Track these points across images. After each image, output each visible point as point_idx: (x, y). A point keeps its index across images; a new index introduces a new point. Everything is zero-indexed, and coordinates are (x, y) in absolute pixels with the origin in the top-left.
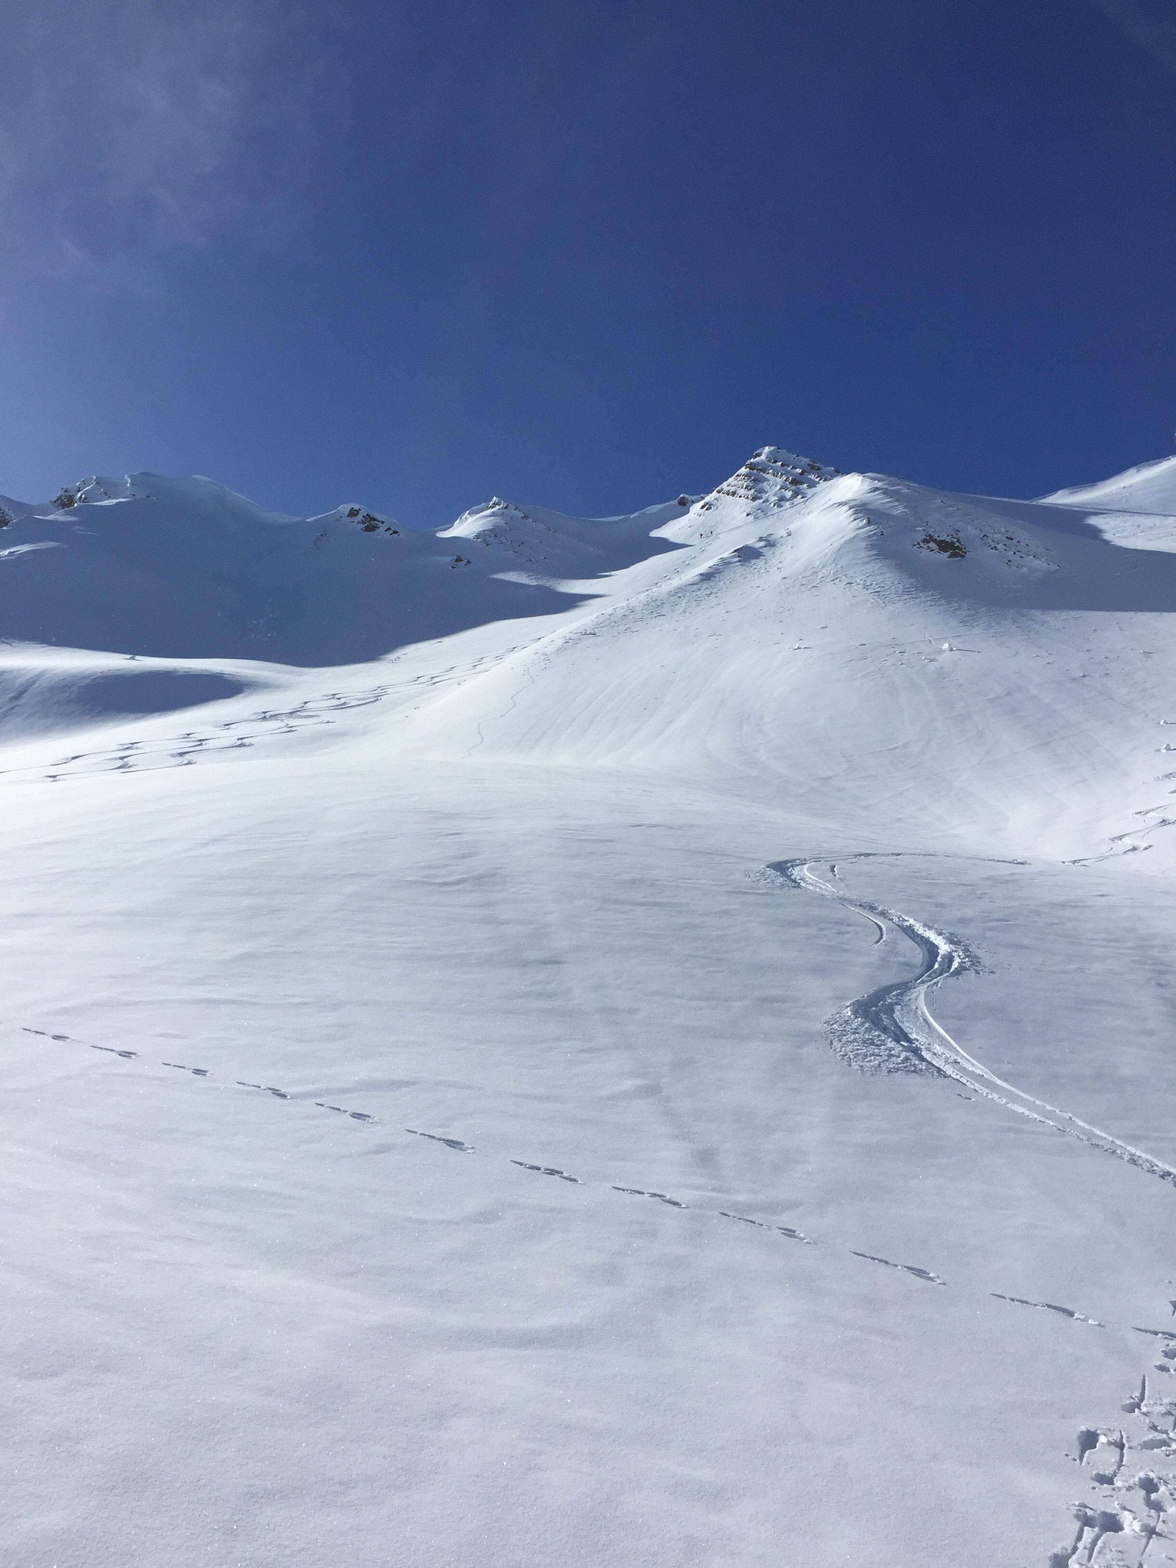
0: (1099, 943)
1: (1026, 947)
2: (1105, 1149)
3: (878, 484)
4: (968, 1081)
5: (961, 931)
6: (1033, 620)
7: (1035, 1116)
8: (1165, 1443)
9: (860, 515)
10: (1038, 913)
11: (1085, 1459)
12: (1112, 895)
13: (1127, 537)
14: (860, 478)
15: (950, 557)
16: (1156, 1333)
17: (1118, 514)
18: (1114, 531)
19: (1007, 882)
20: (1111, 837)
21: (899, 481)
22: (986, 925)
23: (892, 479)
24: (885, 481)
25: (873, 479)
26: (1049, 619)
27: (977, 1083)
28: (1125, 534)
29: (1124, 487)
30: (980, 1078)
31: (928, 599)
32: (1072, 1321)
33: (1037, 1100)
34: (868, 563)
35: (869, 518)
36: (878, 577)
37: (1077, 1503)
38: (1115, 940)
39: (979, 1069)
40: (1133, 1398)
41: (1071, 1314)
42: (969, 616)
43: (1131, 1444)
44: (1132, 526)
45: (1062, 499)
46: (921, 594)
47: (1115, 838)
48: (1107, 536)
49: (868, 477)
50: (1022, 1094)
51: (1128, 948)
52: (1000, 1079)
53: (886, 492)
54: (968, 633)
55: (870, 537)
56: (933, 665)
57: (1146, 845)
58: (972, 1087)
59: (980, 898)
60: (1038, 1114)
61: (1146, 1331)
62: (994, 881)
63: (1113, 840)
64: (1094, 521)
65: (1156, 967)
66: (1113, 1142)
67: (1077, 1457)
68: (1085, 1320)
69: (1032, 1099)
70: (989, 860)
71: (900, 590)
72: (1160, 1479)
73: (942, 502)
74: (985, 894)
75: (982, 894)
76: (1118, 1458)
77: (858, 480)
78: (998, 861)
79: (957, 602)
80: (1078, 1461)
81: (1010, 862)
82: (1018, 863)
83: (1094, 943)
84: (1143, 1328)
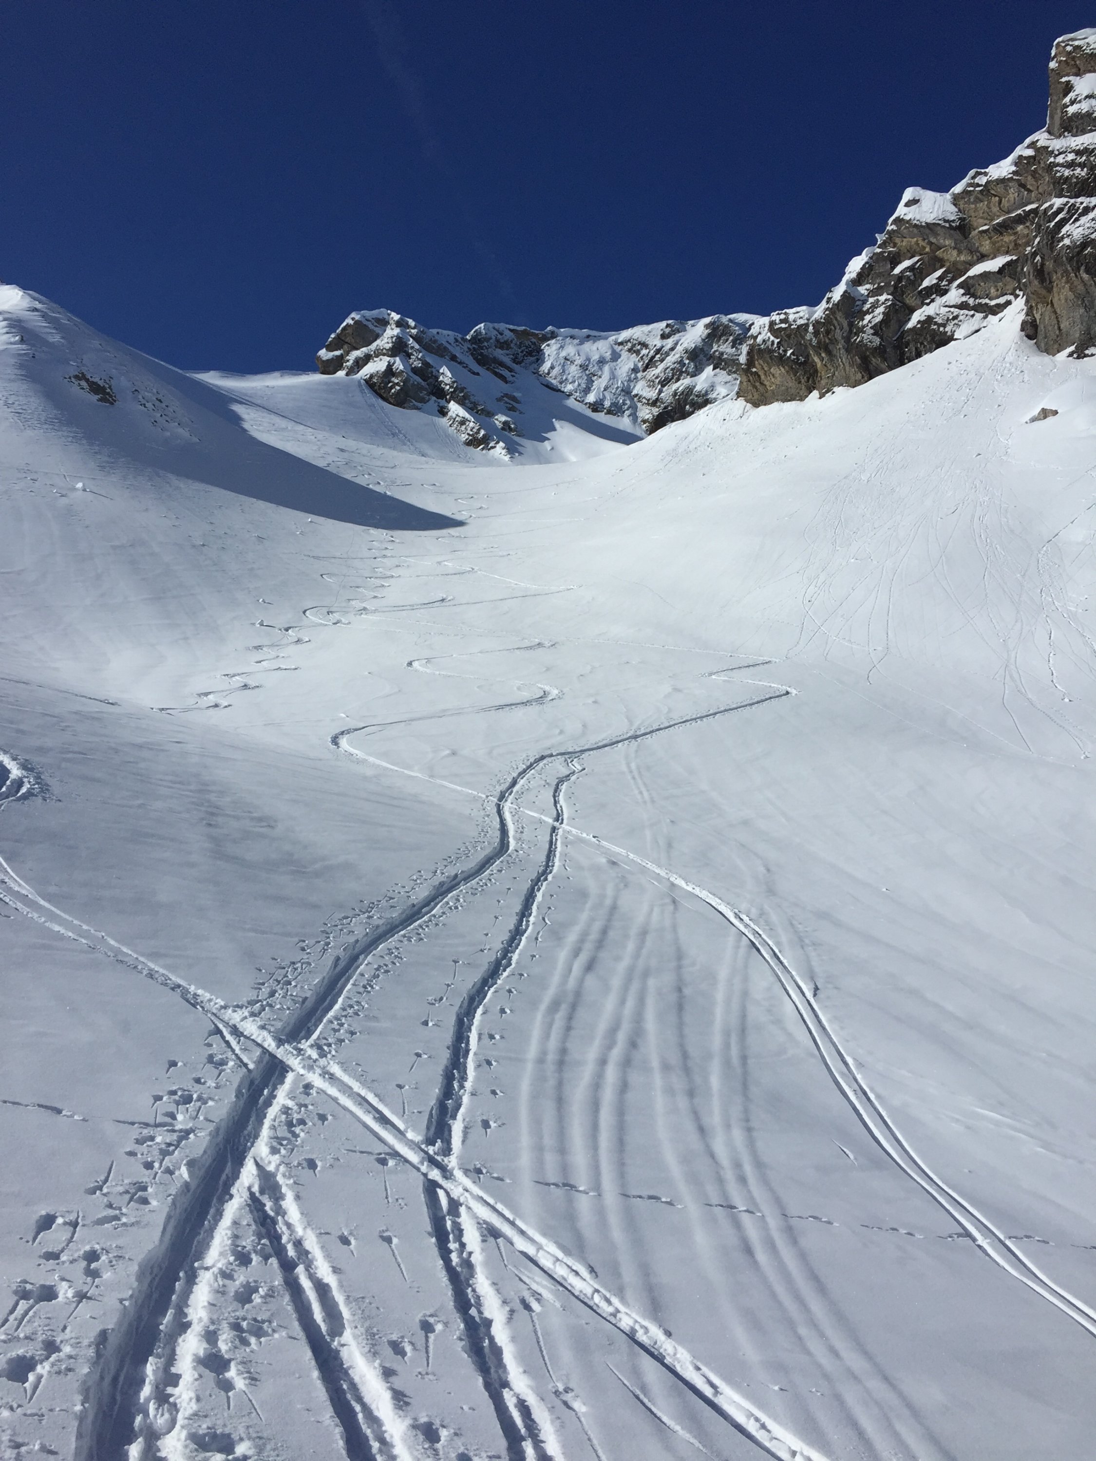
0: (165, 783)
1: (98, 781)
2: (128, 964)
3: (38, 305)
4: (10, 900)
5: (36, 759)
6: (168, 483)
7: (70, 934)
8: (116, 1218)
9: (13, 330)
10: (117, 751)
11: (37, 1241)
12: (187, 743)
13: (263, 432)
14: (21, 293)
15: (100, 400)
16: (133, 1124)
17: (258, 408)
18: (252, 422)
19: (93, 718)
20: (199, 692)
21: (61, 310)
22: (64, 756)
23: (55, 305)
24: (46, 304)
25: (35, 299)
26: (182, 486)
27: (20, 902)
28: (261, 428)
29: (268, 387)
30: (24, 898)
31: (72, 435)
32: (59, 1118)
33: (76, 919)
34: (13, 381)
35: (22, 337)
36: (21, 398)
37: (19, 1280)
38: (180, 783)
39: (25, 889)
40: (98, 1182)
41: (59, 1112)
42: (108, 462)
43: (85, 1223)
44: (270, 423)
45: (212, 378)
46: (65, 428)
47: (202, 694)
48: (246, 426)
49: (29, 295)
50: (62, 914)
51: (191, 791)
52: (43, 899)
53: (44, 316)
54: (103, 478)
55: (20, 355)
56: (64, 501)
57: (226, 704)
58: (14, 906)
59: (63, 730)
60: (73, 933)
61: (124, 1122)
62: (83, 716)
63: (199, 695)
64: (237, 408)
65: (210, 810)
66: (137, 958)
67: (30, 1239)
68: (72, 1116)
69: (70, 919)
70: (83, 696)
71: (43, 419)
72: (103, 1249)
73: (100, 344)
74: (69, 726)
75: (66, 726)
76: (70, 1235)
77: (17, 294)
78: (90, 698)
79: (98, 445)
80: (31, 1243)
81: (101, 701)
82: (108, 703)
83: (160, 783)
84: (122, 1120)
